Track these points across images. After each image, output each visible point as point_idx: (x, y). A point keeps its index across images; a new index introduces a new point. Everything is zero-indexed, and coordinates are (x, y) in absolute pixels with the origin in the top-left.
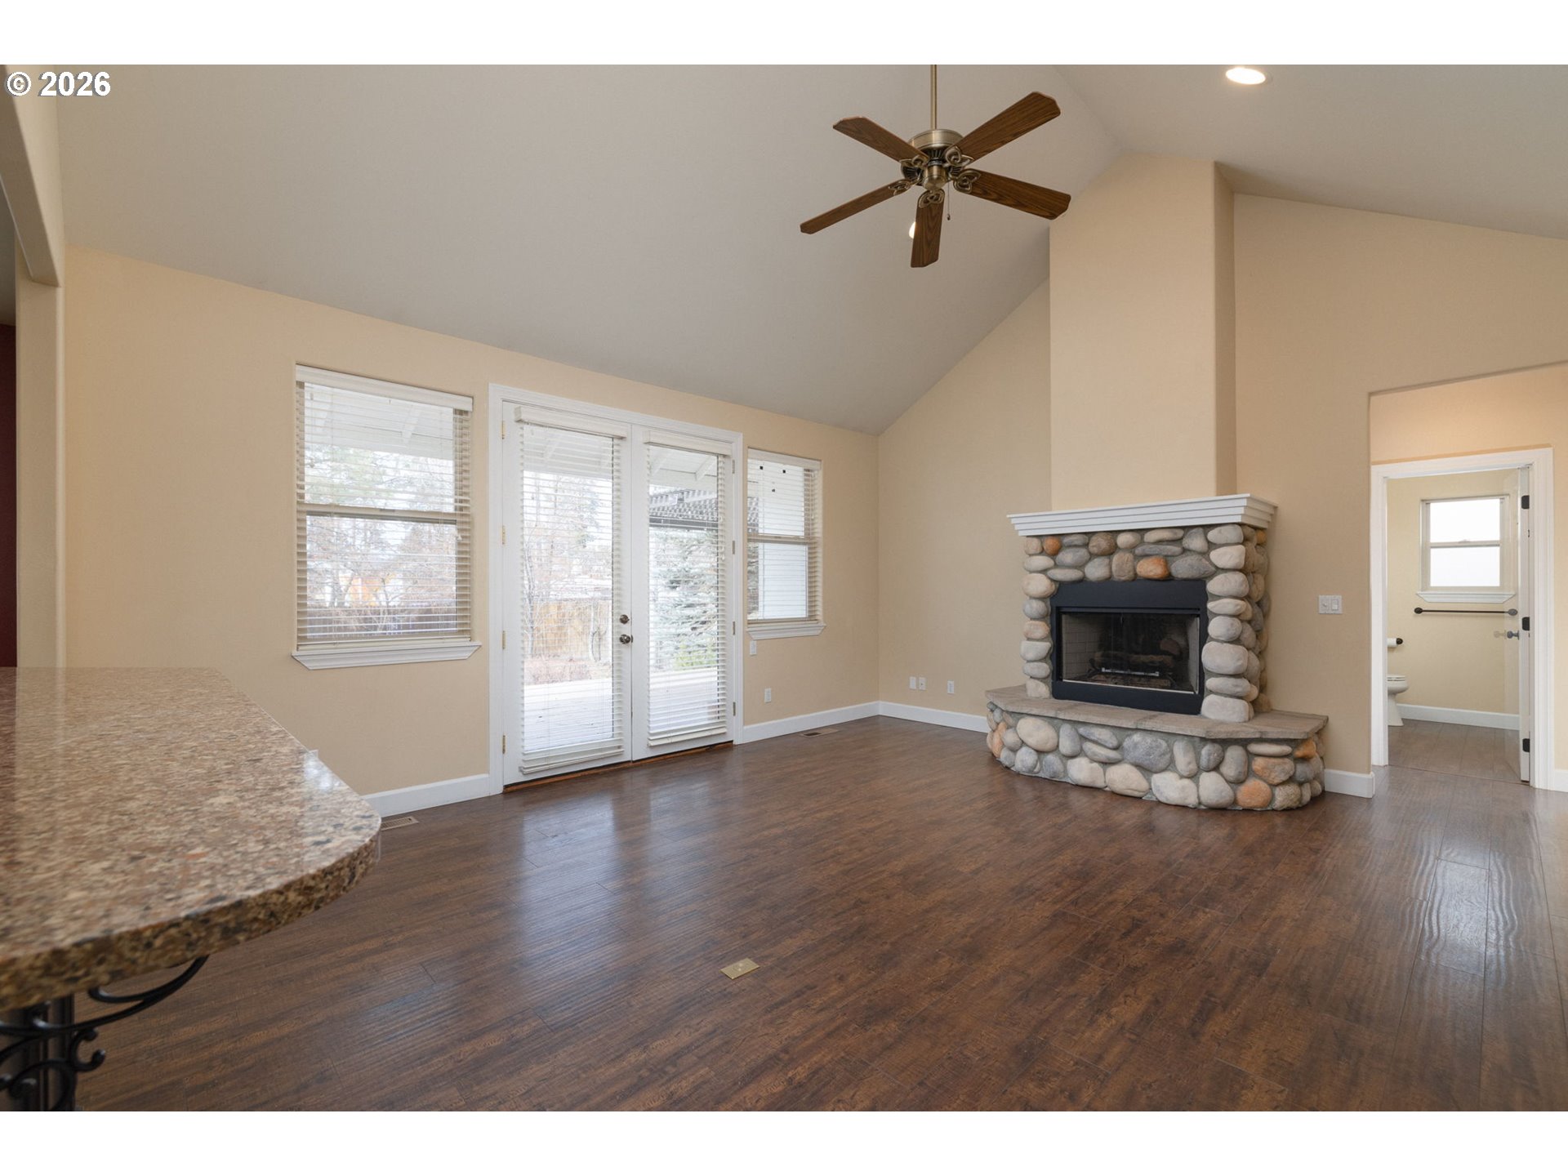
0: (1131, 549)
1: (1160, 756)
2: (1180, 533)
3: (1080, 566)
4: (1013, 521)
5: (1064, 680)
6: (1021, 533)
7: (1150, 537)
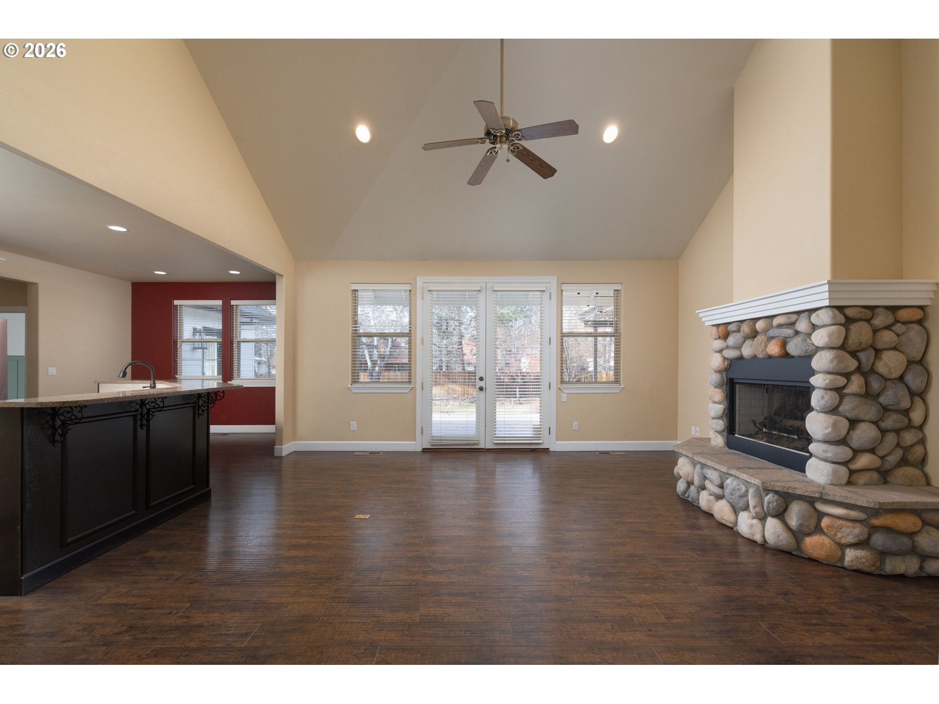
0: (766, 331)
1: (740, 497)
2: (794, 317)
3: (739, 347)
4: (701, 315)
5: (736, 435)
6: (707, 324)
7: (776, 321)
